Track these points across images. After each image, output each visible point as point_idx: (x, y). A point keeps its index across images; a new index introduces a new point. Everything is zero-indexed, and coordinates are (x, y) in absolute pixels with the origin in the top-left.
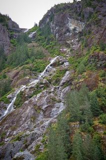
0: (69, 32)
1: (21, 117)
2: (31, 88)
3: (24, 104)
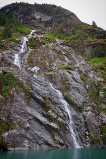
0: (35, 20)
1: (49, 55)
2: (41, 38)
3: (42, 47)
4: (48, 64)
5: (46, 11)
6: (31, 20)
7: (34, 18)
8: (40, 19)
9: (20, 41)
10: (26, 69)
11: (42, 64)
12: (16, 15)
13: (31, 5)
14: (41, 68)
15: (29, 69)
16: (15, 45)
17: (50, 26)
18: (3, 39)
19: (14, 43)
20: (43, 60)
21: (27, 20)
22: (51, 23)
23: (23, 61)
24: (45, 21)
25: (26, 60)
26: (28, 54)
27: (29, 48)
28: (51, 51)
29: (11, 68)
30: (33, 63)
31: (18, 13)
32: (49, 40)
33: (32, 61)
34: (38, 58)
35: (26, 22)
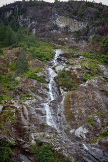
1: (96, 102)
2: (78, 70)
3: (82, 87)
4: (99, 121)
5: (75, 13)
6: (51, 30)
7: (56, 27)
8: (67, 28)
9: (44, 77)
10: (67, 131)
11: (89, 121)
12: (23, 22)
13: (49, 4)
14: (90, 130)
15: (71, 132)
16: (38, 87)
17: (84, 39)
18: (17, 76)
19: (35, 81)
20: (89, 114)
21: (44, 30)
22: (87, 33)
23: (58, 117)
24: (75, 31)
25: (64, 116)
26: (62, 103)
27: (62, 91)
28: (98, 95)
29: (48, 135)
30: (74, 120)
31: (28, 19)
32: (90, 72)
33: (73, 117)
34: (81, 110)
35: (43, 34)
